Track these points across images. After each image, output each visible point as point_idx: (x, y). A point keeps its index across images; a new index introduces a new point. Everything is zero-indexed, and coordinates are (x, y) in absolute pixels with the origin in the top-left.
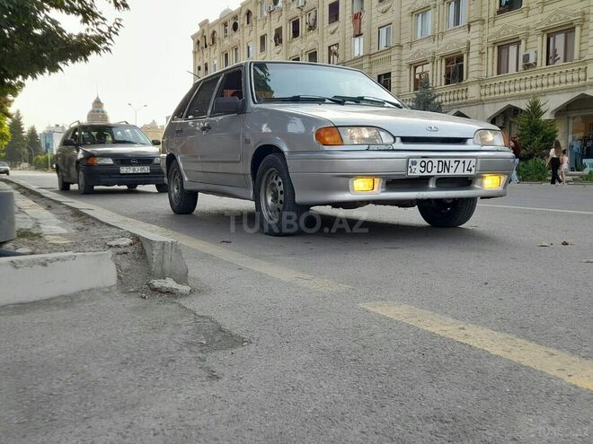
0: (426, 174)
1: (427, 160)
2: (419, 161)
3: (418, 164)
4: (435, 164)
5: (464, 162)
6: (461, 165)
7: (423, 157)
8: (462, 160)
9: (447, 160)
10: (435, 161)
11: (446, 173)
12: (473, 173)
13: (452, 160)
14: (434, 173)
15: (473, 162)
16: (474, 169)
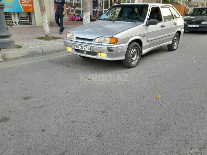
0: (77, 48)
1: (77, 45)
2: (75, 45)
6: (86, 48)
8: (86, 46)
9: (82, 46)
10: (79, 45)
11: (82, 49)
12: (90, 51)
13: (83, 46)
14: (79, 49)
15: (89, 48)
16: (90, 50)
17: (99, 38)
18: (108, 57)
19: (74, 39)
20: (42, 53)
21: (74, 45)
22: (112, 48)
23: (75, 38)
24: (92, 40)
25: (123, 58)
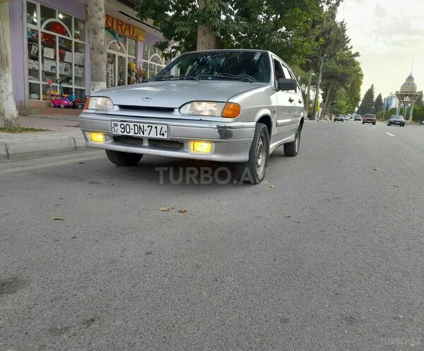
0: (125, 134)
1: (125, 123)
2: (119, 123)
3: (119, 126)
4: (132, 127)
5: (156, 127)
6: (154, 129)
7: (121, 121)
8: (154, 126)
9: (142, 125)
10: (132, 125)
11: (142, 135)
12: (165, 137)
13: (146, 125)
14: (132, 134)
15: (165, 128)
16: (166, 134)
17: (189, 106)
18: (216, 152)
19: (116, 110)
20: (4, 156)
21: (116, 125)
22: (230, 127)
23: (117, 108)
24: (171, 110)
25: (244, 157)
